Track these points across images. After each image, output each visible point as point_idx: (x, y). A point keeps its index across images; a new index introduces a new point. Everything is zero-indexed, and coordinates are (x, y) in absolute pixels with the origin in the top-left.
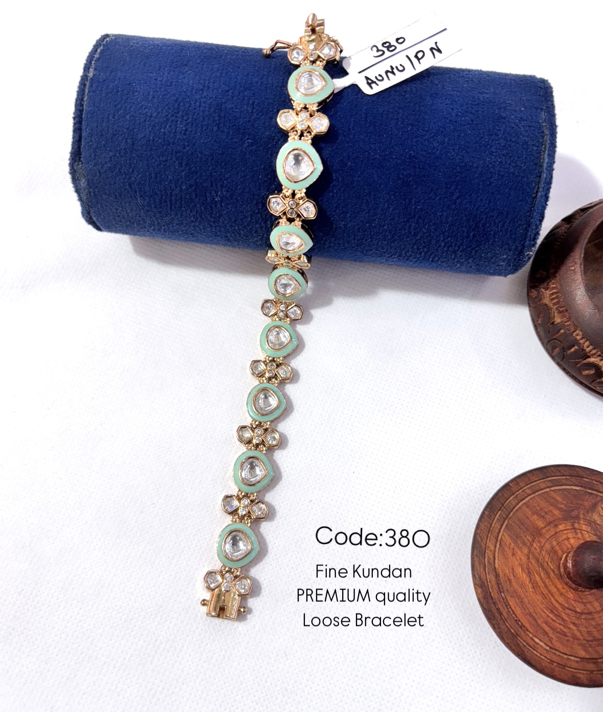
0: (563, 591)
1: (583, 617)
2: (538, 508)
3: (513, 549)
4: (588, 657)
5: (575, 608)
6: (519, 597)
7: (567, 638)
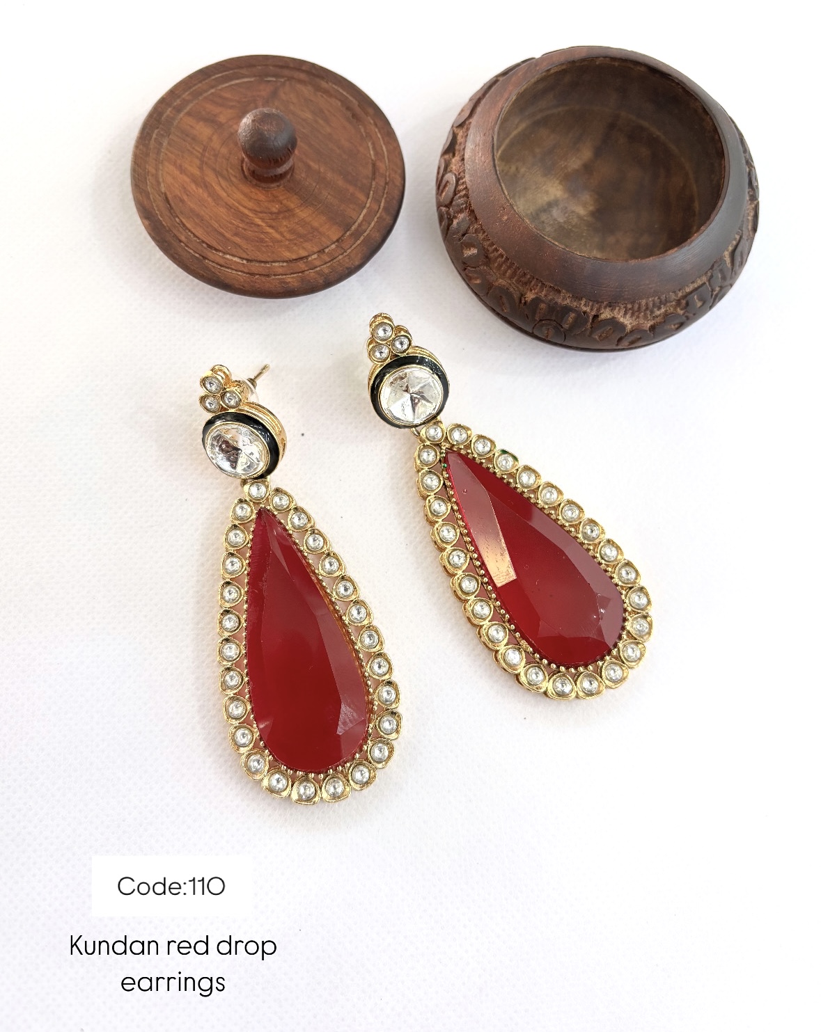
0: (253, 195)
1: (281, 216)
2: (204, 113)
3: (181, 166)
4: (294, 257)
5: (269, 209)
6: (198, 215)
7: (265, 245)
